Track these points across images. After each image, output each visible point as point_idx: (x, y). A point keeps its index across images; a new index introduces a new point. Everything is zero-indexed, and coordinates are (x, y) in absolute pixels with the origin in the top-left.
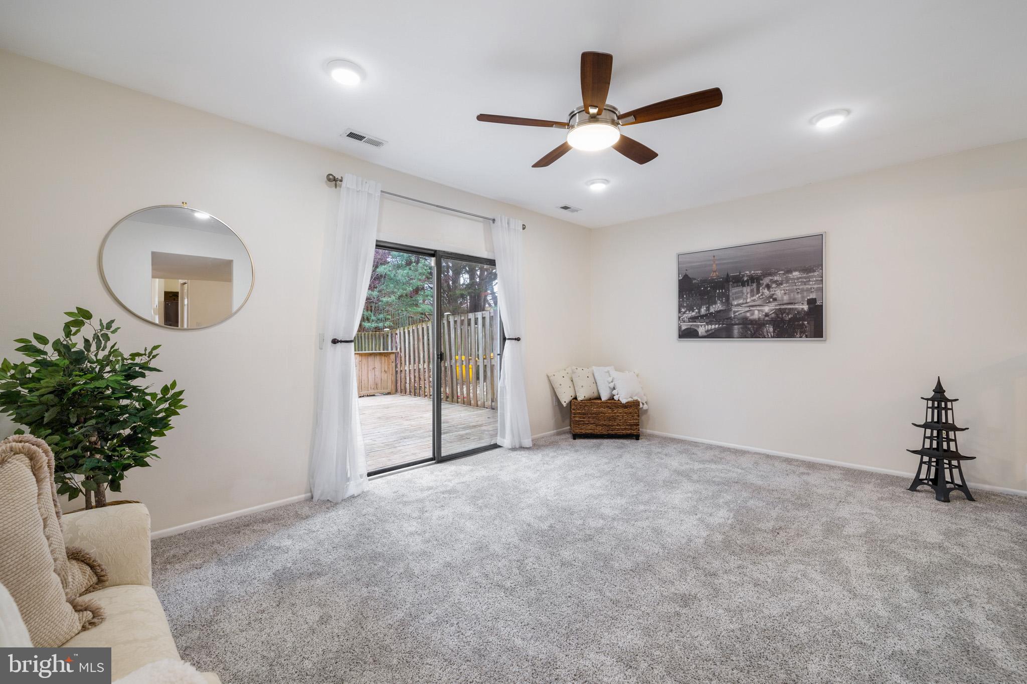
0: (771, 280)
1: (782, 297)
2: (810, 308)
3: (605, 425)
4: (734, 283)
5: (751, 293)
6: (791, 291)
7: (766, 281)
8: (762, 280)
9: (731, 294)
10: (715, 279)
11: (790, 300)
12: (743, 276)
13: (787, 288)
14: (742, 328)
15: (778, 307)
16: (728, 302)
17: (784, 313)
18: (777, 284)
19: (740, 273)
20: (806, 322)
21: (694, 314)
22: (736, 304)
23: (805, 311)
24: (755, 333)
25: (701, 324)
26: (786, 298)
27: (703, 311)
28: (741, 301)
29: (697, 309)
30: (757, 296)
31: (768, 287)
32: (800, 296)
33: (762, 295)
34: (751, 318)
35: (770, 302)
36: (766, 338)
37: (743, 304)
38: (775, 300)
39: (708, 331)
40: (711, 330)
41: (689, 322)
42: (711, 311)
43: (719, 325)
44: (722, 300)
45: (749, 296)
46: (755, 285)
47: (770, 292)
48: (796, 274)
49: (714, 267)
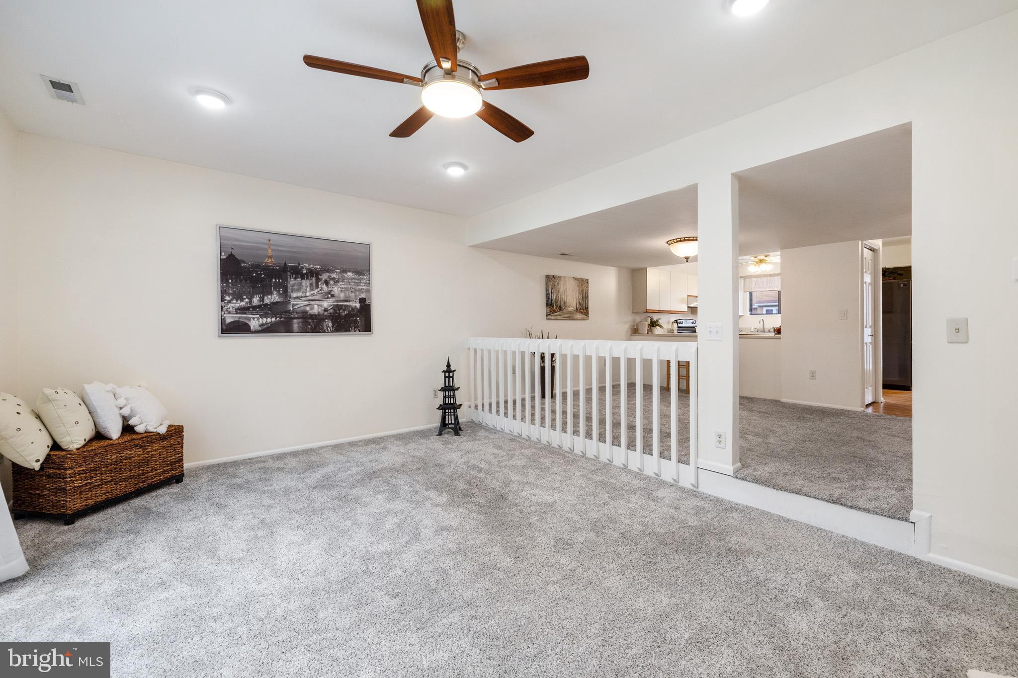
0: (329, 276)
1: (339, 294)
2: (361, 306)
3: (131, 477)
4: (292, 273)
5: (310, 287)
6: (346, 289)
7: (325, 276)
8: (321, 275)
9: (289, 285)
10: (271, 266)
11: (345, 297)
12: (302, 268)
13: (343, 287)
14: (302, 322)
15: (335, 303)
16: (285, 294)
17: (341, 309)
18: (334, 281)
19: (299, 264)
20: (358, 319)
21: (243, 304)
22: (294, 296)
23: (357, 309)
24: (315, 328)
25: (254, 316)
26: (342, 295)
27: (256, 301)
28: (300, 294)
29: (247, 298)
30: (317, 290)
31: (327, 283)
32: (353, 294)
33: (321, 290)
34: (311, 312)
35: (328, 298)
36: (325, 332)
37: (302, 297)
38: (333, 296)
39: (262, 325)
40: (267, 324)
41: (236, 314)
42: (265, 302)
43: (276, 318)
44: (279, 290)
45: (308, 289)
46: (314, 279)
47: (328, 287)
48: (350, 274)
49: (270, 253)
